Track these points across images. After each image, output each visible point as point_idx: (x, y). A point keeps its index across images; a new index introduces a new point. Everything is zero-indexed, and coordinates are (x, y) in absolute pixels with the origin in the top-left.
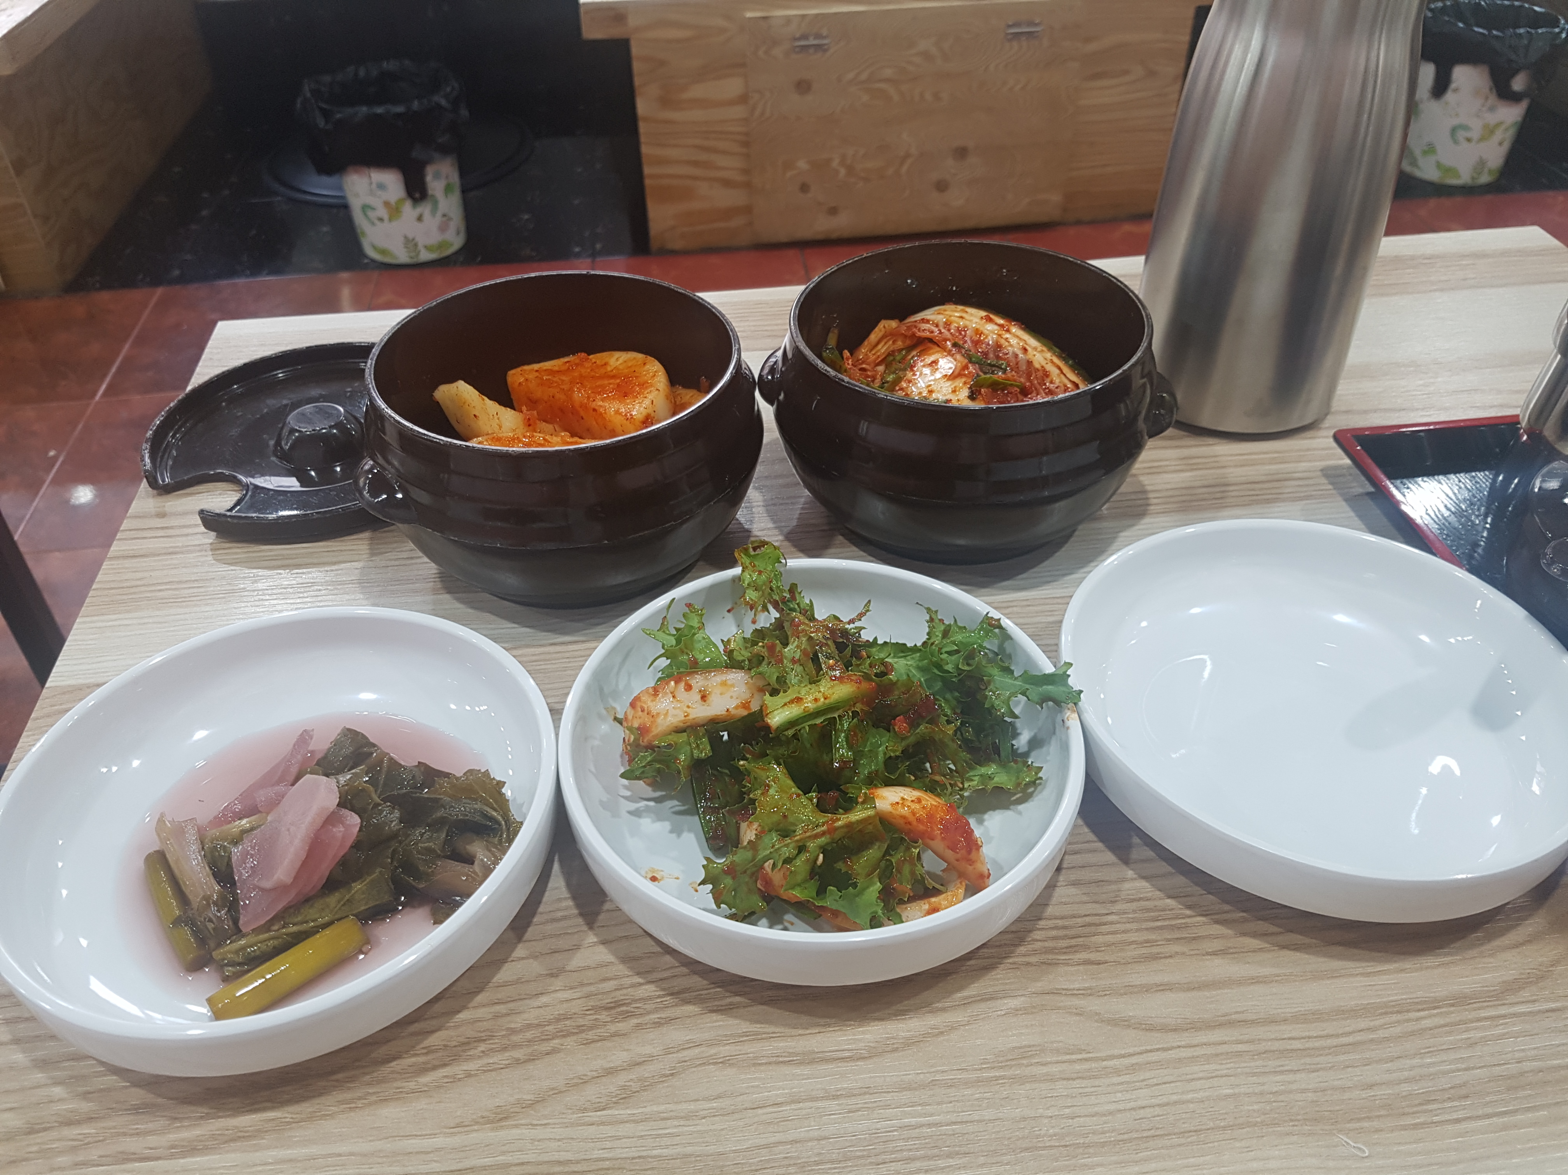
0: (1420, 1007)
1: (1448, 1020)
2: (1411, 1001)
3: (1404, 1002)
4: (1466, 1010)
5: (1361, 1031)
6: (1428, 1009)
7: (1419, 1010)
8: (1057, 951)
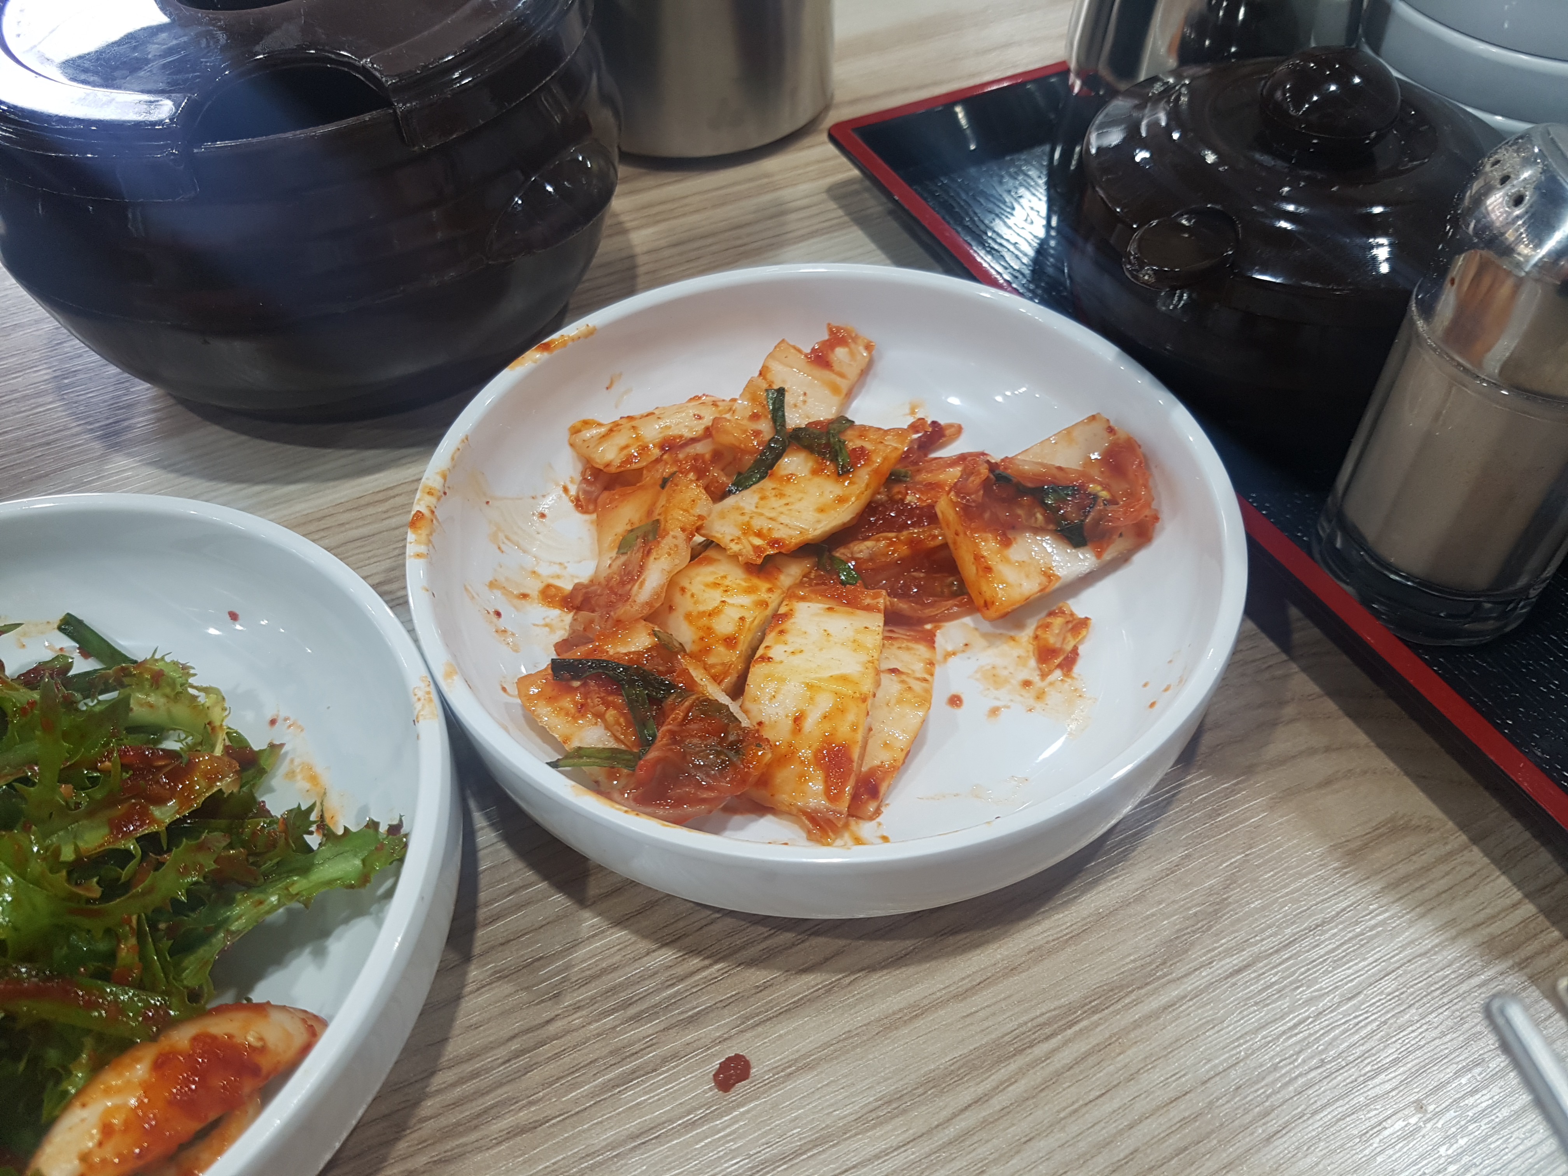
0: (1048, 1031)
1: (1093, 1041)
2: (1035, 1023)
3: (1024, 1028)
4: (1118, 1012)
5: (966, 1108)
6: (1062, 1030)
7: (1048, 1038)
8: (461, 1129)
